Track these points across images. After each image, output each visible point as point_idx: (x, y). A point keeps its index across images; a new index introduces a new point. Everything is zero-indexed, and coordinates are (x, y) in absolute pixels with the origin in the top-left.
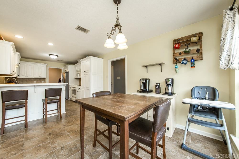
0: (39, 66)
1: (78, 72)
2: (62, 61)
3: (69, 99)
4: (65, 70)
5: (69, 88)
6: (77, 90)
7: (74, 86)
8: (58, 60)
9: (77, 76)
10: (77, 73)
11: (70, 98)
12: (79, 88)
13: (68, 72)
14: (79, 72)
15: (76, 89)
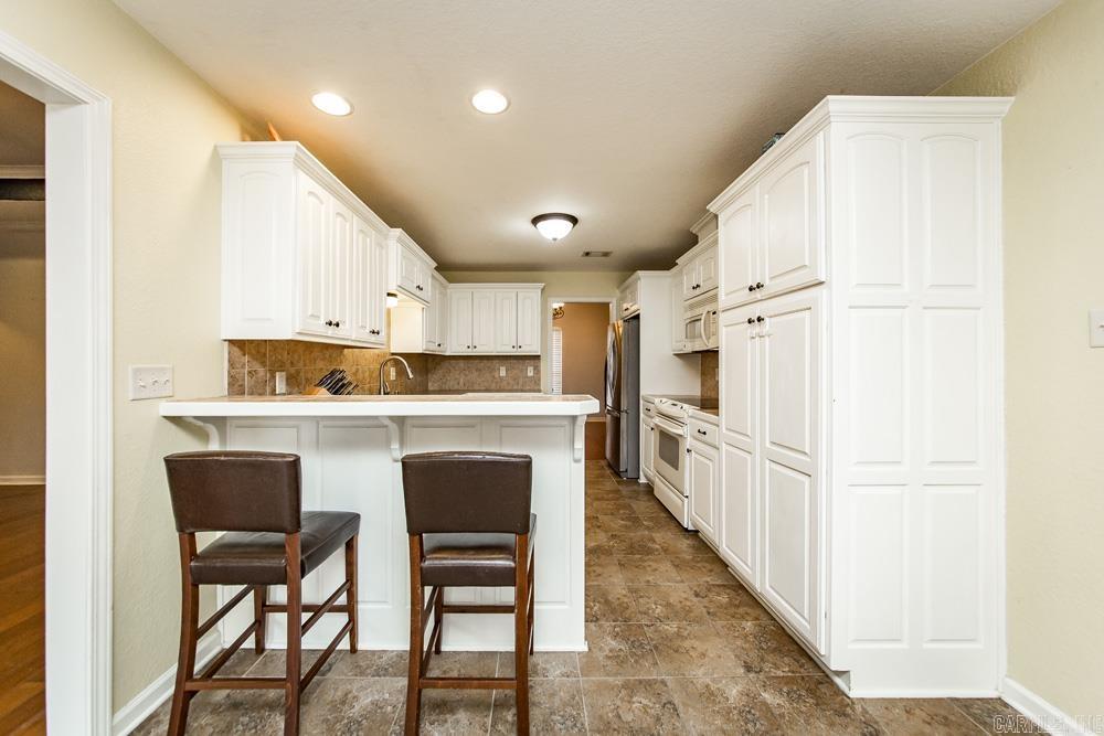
0: (514, 295)
1: (692, 307)
2: (606, 254)
3: (642, 480)
4: (625, 306)
5: (642, 415)
6: (688, 442)
7: (667, 407)
8: (587, 254)
9: (691, 336)
10: (689, 314)
11: (646, 476)
12: (704, 427)
13: (637, 317)
14: (703, 311)
15: (680, 432)
